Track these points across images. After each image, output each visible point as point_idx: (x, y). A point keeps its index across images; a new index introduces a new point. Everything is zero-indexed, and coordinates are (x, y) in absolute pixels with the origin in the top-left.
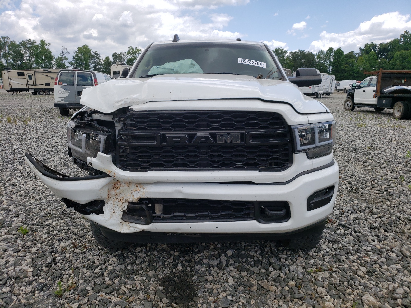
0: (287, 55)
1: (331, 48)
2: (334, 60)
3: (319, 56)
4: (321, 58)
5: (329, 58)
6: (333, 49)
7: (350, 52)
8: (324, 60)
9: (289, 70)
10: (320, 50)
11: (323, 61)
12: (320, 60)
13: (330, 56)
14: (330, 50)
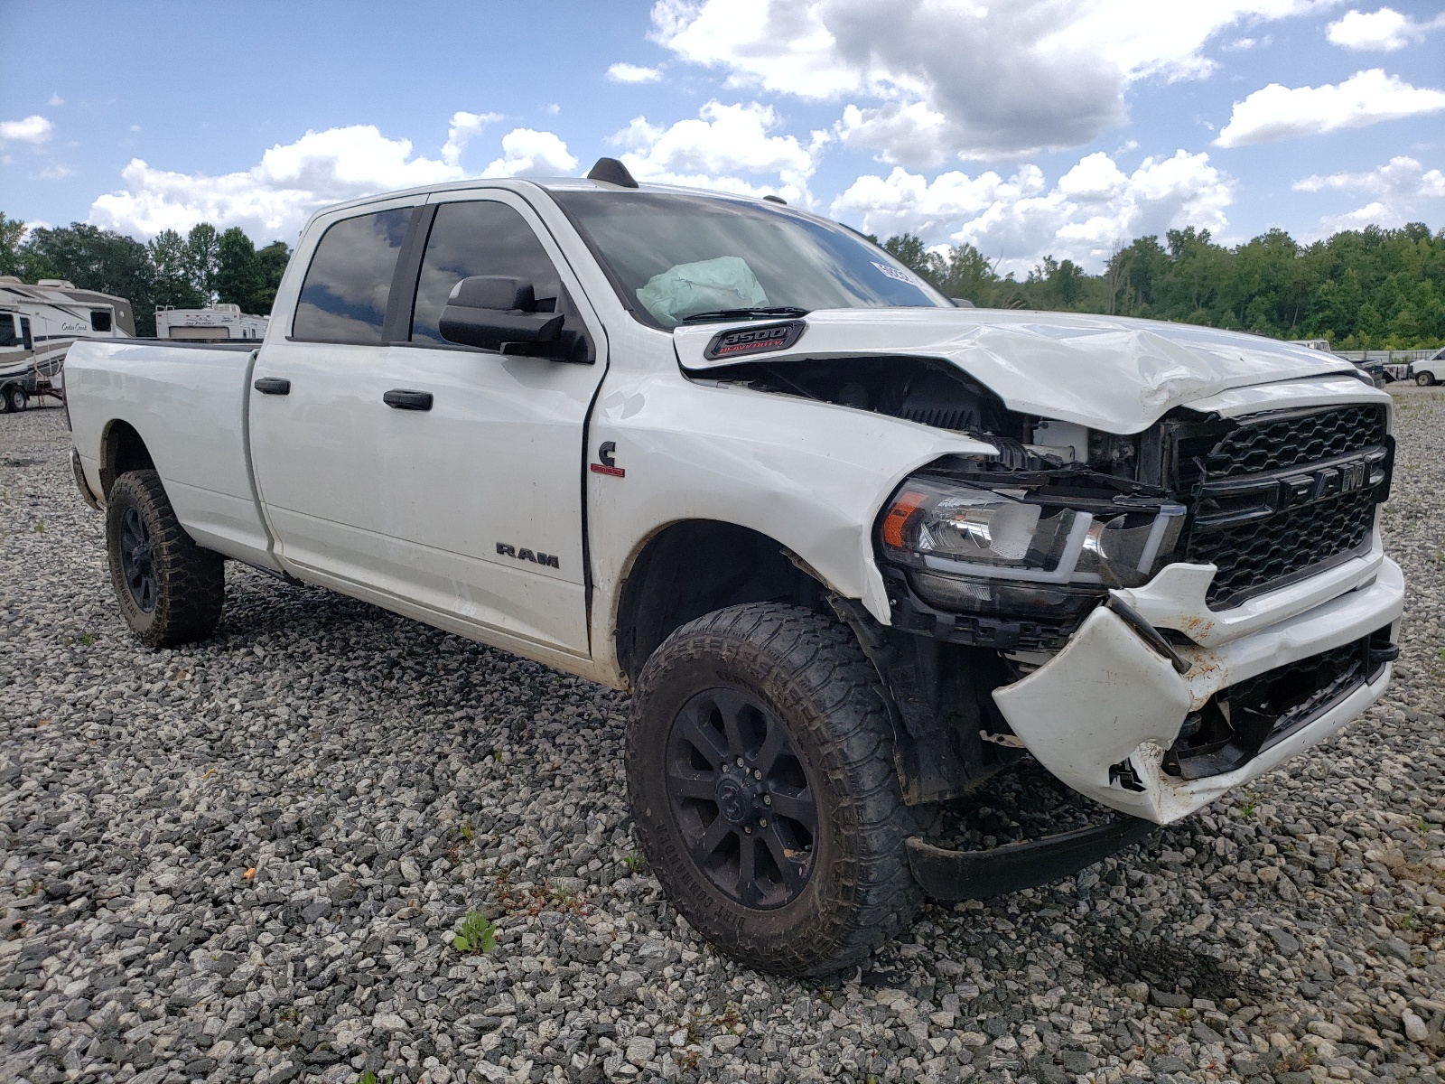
0: (25, 239)
1: (204, 226)
2: (220, 269)
3: (161, 254)
4: (172, 259)
5: (202, 265)
6: (212, 230)
7: (271, 244)
8: (185, 268)
9: (123, 300)
10: (165, 231)
11: (182, 272)
12: (168, 266)
13: (204, 255)
14: (202, 232)
